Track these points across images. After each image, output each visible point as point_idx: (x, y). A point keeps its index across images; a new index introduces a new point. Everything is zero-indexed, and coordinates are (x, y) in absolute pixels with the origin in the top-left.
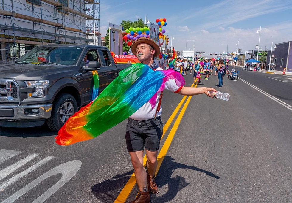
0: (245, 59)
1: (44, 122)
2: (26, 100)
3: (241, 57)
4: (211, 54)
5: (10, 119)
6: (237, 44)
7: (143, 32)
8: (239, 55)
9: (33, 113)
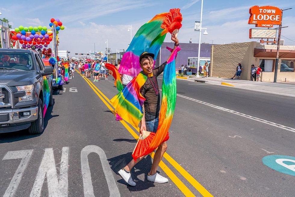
0: (117, 58)
1: (30, 125)
2: (17, 104)
3: (112, 57)
4: (77, 54)
5: (3, 124)
6: (106, 43)
7: (37, 32)
8: (109, 54)
9: (24, 116)
